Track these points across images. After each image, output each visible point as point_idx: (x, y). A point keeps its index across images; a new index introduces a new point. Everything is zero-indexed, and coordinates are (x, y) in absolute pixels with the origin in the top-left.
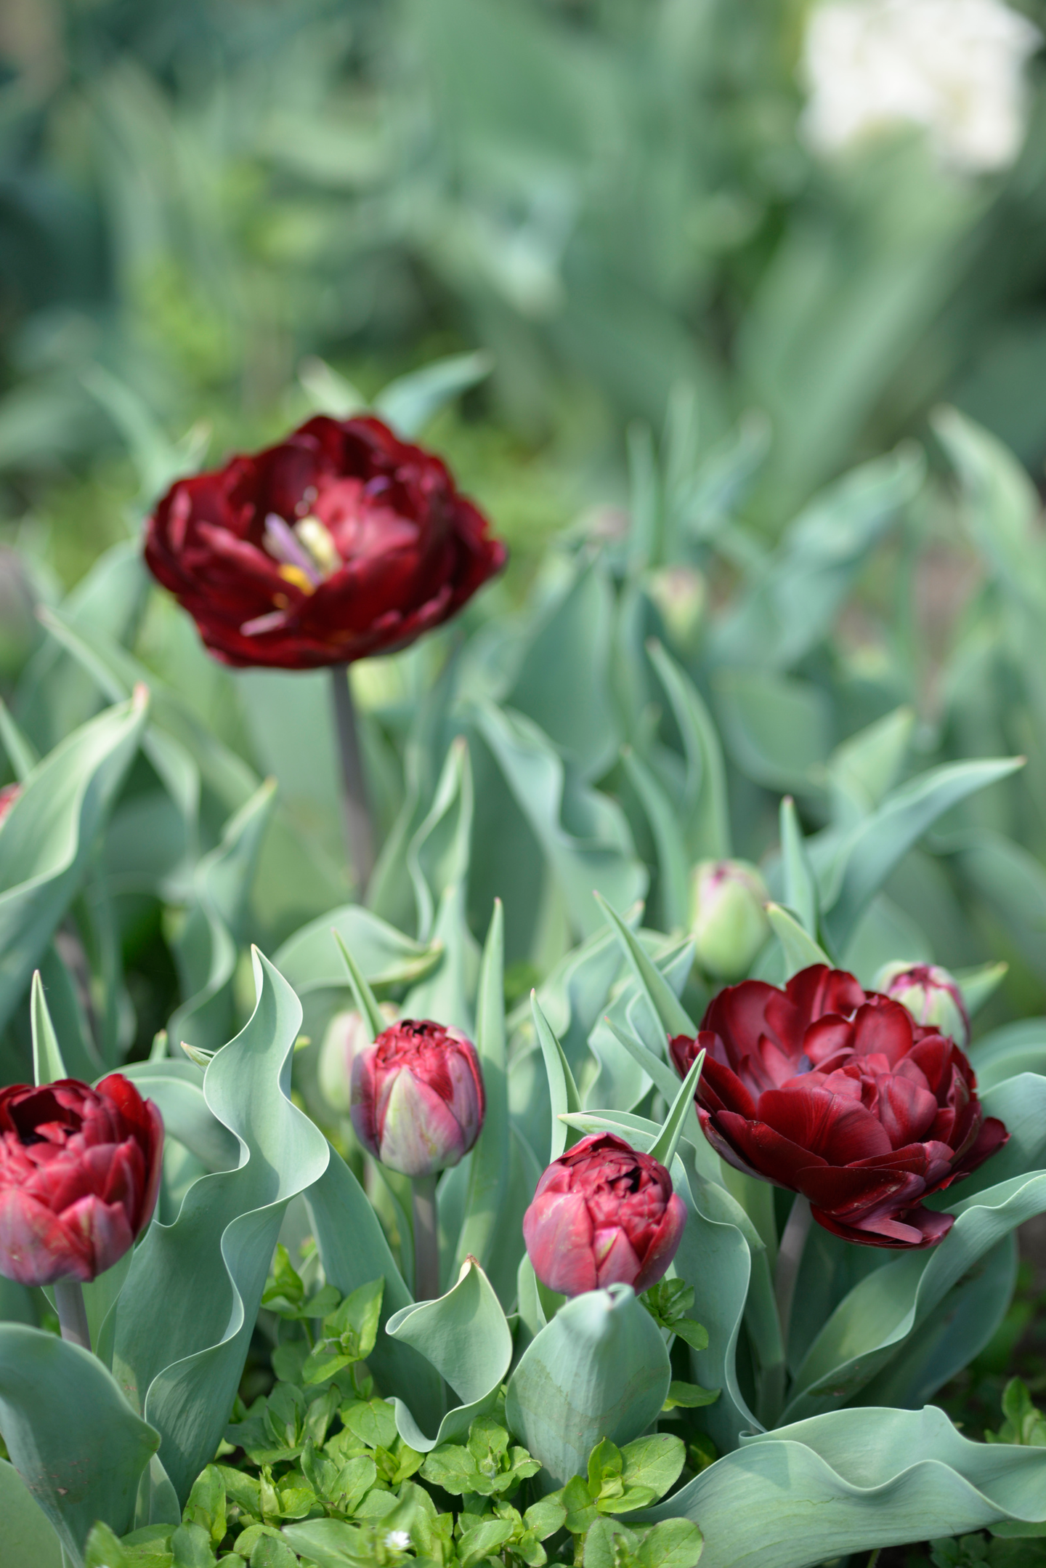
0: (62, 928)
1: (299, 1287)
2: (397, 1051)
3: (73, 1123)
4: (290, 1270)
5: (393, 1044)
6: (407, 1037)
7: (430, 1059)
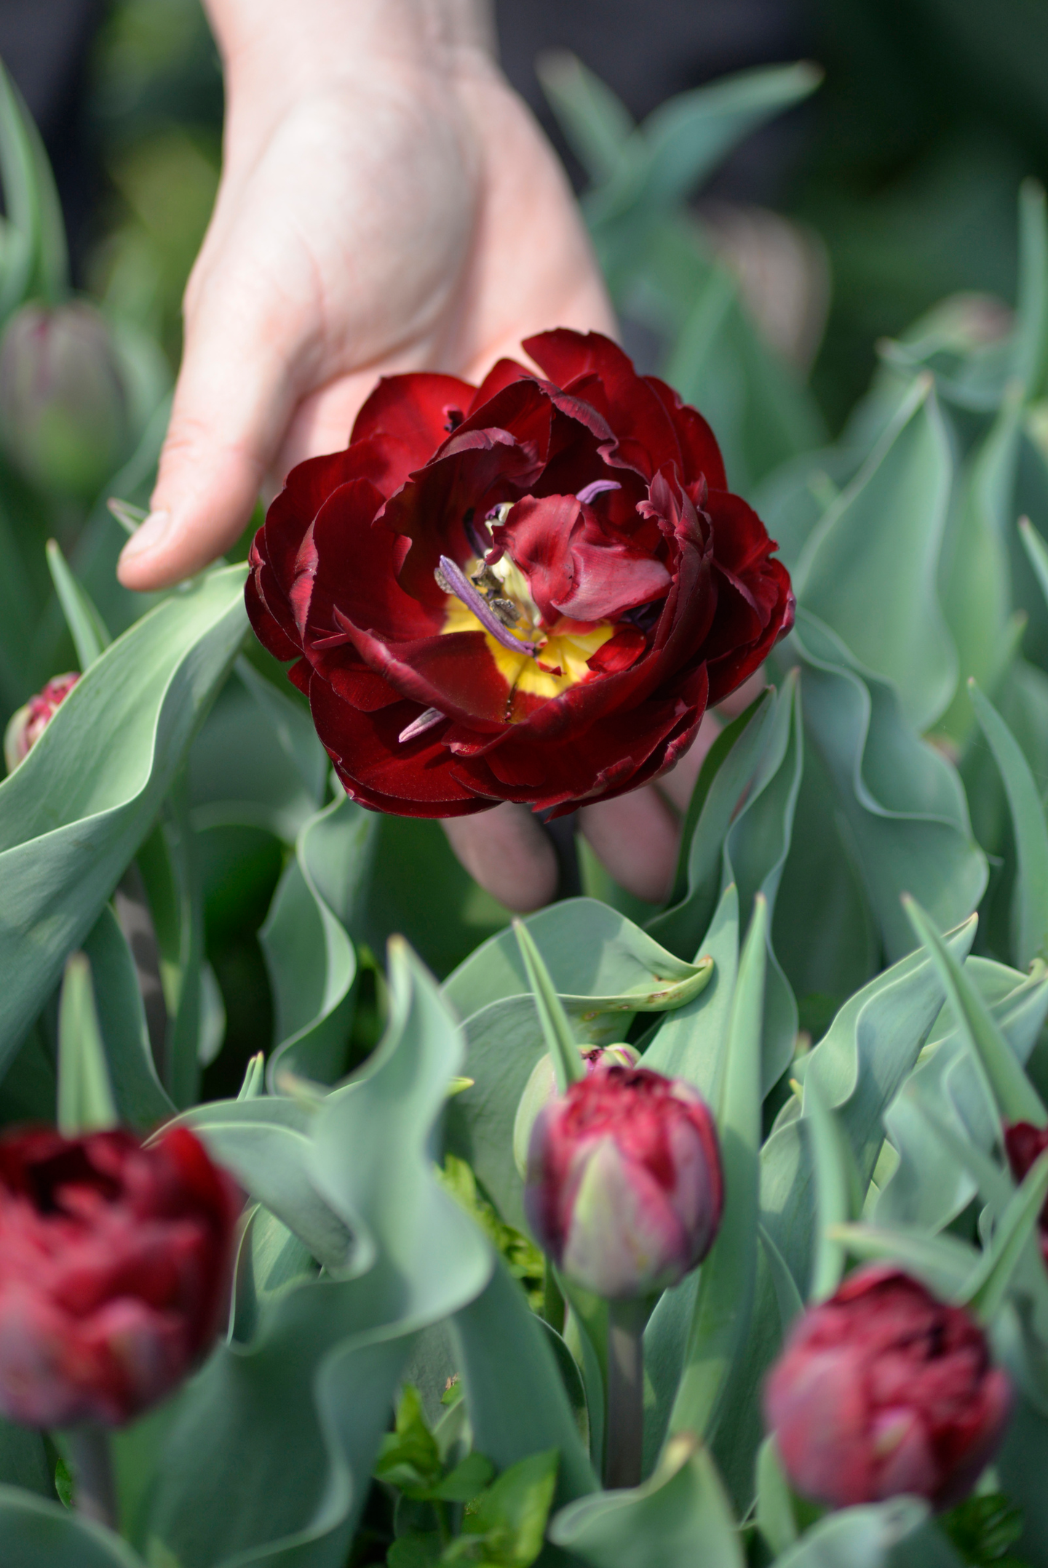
0: (125, 885)
1: (433, 1451)
2: (599, 1109)
3: (111, 1189)
4: (420, 1426)
5: (593, 1100)
6: (614, 1090)
7: (645, 1125)
